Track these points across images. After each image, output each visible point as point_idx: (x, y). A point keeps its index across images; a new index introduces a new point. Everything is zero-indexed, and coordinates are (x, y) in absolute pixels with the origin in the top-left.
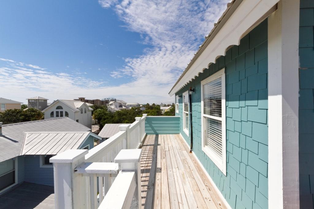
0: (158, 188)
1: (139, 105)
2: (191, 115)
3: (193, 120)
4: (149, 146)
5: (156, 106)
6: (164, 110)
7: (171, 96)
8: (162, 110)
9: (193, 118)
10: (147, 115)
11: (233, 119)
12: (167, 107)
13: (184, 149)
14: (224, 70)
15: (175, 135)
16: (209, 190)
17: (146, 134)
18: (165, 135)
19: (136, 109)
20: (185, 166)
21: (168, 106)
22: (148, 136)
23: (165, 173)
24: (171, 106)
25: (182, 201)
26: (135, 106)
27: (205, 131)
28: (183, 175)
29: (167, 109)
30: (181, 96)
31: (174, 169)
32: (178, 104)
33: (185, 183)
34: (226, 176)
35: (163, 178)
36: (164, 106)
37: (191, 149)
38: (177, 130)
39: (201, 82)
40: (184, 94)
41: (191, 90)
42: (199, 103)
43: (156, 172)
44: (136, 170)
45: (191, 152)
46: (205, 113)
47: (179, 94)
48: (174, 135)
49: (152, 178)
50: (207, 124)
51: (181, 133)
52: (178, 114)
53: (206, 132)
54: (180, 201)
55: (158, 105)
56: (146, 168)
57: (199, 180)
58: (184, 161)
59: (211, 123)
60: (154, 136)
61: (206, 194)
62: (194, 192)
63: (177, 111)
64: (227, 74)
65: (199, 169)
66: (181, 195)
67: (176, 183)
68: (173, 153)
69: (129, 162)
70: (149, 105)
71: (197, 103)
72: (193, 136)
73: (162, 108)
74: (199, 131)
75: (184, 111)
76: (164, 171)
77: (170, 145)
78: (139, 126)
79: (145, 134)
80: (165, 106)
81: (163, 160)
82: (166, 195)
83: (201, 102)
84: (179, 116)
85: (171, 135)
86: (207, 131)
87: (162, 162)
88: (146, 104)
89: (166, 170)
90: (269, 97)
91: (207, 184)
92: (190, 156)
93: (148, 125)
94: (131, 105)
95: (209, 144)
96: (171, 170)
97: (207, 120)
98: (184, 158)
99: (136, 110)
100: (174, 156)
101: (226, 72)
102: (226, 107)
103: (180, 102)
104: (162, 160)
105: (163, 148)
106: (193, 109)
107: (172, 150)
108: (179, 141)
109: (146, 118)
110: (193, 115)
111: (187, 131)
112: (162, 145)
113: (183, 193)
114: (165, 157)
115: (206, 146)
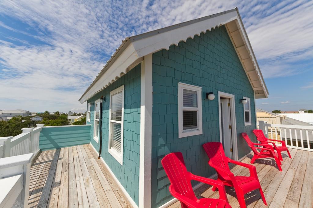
0: (54, 202)
1: (30, 114)
2: (101, 122)
3: (103, 127)
4: (45, 164)
5: (62, 115)
6: (73, 120)
7: (82, 103)
8: (70, 120)
9: (103, 124)
10: (44, 126)
11: (127, 121)
12: (78, 116)
13: (92, 156)
14: (123, 86)
15: (84, 145)
16: (110, 184)
17: (41, 150)
18: (70, 148)
19: (23, 119)
20: (90, 173)
21: (80, 115)
22: (44, 152)
23: (65, 185)
24: (83, 115)
25: (82, 201)
26: (22, 115)
27: (112, 134)
28: (87, 180)
29: (78, 118)
30: (93, 104)
31: (78, 178)
32: (90, 112)
33: (88, 186)
34: (123, 166)
35: (63, 190)
36: (73, 115)
37: (100, 155)
38: (86, 139)
39: (110, 92)
40: (96, 102)
41: (102, 99)
42: (108, 110)
43: (53, 187)
44: (23, 173)
45: (99, 158)
46: (112, 119)
47: (91, 101)
48: (82, 145)
49: (46, 195)
50: (113, 128)
51: (91, 143)
52: (90, 123)
53: (113, 136)
54: (80, 202)
55: (64, 114)
56: (37, 188)
57: (103, 179)
58: (91, 168)
59: (116, 127)
60: (54, 151)
61: (107, 187)
62: (96, 190)
63: (88, 120)
64: (125, 89)
65: (105, 170)
66: (82, 197)
67: (79, 189)
68: (79, 163)
69: (15, 166)
70: (49, 113)
71: (106, 111)
72: (102, 142)
73: (69, 117)
74: (107, 135)
75: (95, 119)
76: (65, 183)
77: (76, 156)
78: (28, 140)
79: (38, 150)
80: (75, 114)
81: (65, 173)
82: (64, 204)
83: (109, 110)
84: (91, 125)
85: (79, 146)
86: (113, 134)
87: (63, 175)
88: (44, 111)
89: (67, 182)
90: (141, 106)
91: (109, 179)
92: (97, 162)
93: (45, 138)
94: (11, 114)
95: (114, 145)
96: (74, 179)
97: (113, 125)
98: (91, 165)
99: (23, 121)
100: (79, 166)
101: (124, 88)
102: (124, 113)
103: (92, 109)
104: (62, 173)
105: (66, 161)
106: (103, 116)
107: (78, 161)
108: (88, 151)
109: (41, 130)
110: (103, 122)
111: (97, 139)
112: (64, 159)
113: (84, 194)
114: (67, 169)
115: (111, 147)
